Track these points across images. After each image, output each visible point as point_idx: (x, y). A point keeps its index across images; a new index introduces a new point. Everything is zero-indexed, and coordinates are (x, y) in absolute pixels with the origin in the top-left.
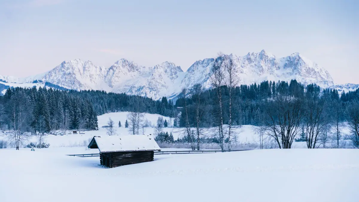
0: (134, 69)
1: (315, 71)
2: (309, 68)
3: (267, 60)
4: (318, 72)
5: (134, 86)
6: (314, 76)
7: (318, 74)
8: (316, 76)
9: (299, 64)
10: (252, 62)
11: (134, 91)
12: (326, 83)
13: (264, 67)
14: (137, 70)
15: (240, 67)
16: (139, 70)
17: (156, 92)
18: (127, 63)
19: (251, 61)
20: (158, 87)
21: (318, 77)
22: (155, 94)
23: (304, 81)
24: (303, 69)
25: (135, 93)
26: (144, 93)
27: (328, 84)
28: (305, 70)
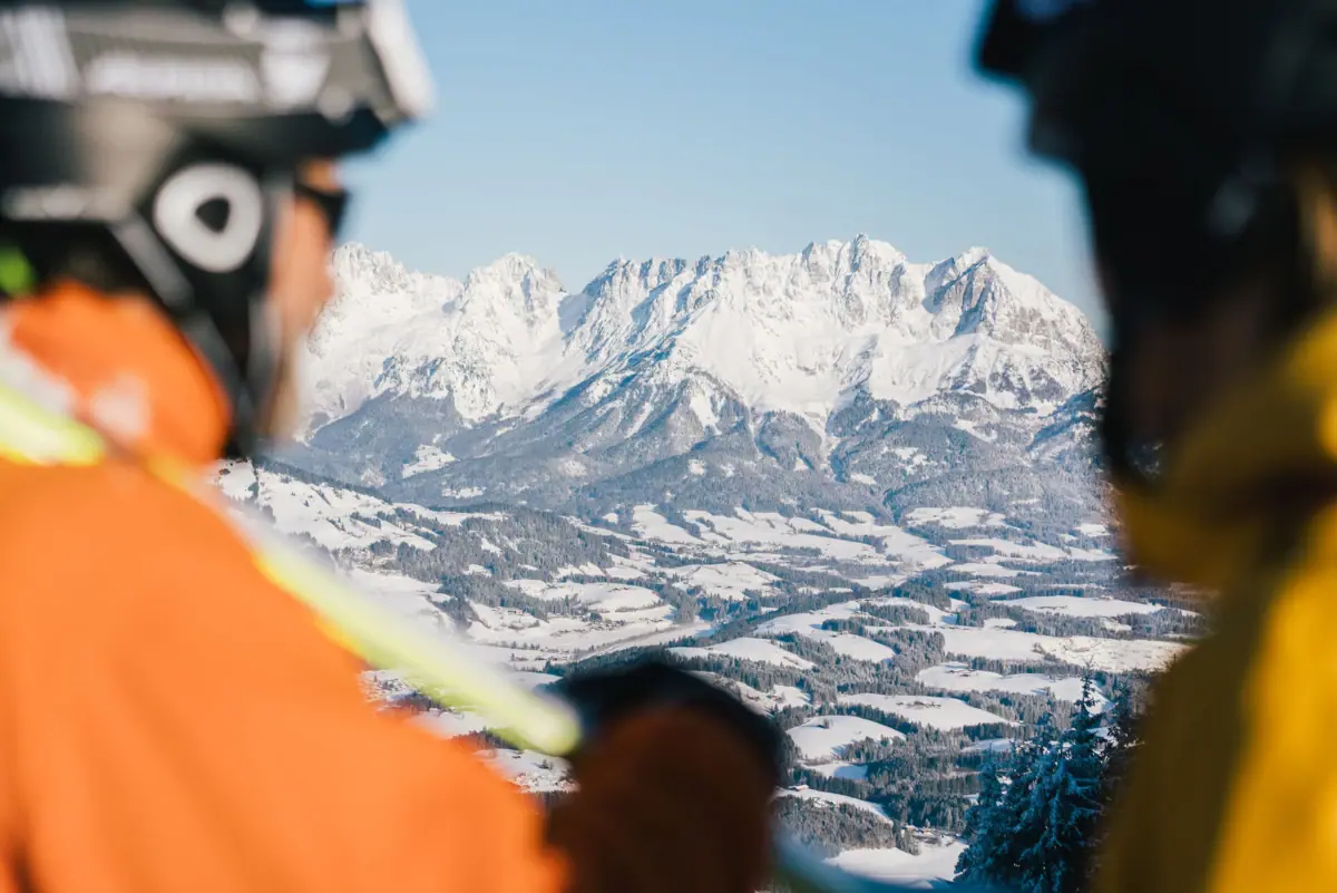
0: (392, 283)
1: (1042, 321)
2: (1022, 309)
3: (875, 273)
4: (1054, 323)
5: (404, 354)
6: (1037, 337)
7: (1052, 331)
8: (1044, 338)
9: (990, 295)
10: (824, 278)
11: (404, 376)
12: (1080, 366)
13: (865, 299)
14: (403, 287)
15: (784, 297)
16: (411, 288)
17: (484, 382)
18: (367, 261)
19: (821, 276)
20: (488, 356)
21: (1052, 342)
22: (482, 391)
23: (1004, 359)
24: (1002, 313)
25: (410, 383)
26: (443, 383)
27: (1087, 372)
28: (1009, 315)
